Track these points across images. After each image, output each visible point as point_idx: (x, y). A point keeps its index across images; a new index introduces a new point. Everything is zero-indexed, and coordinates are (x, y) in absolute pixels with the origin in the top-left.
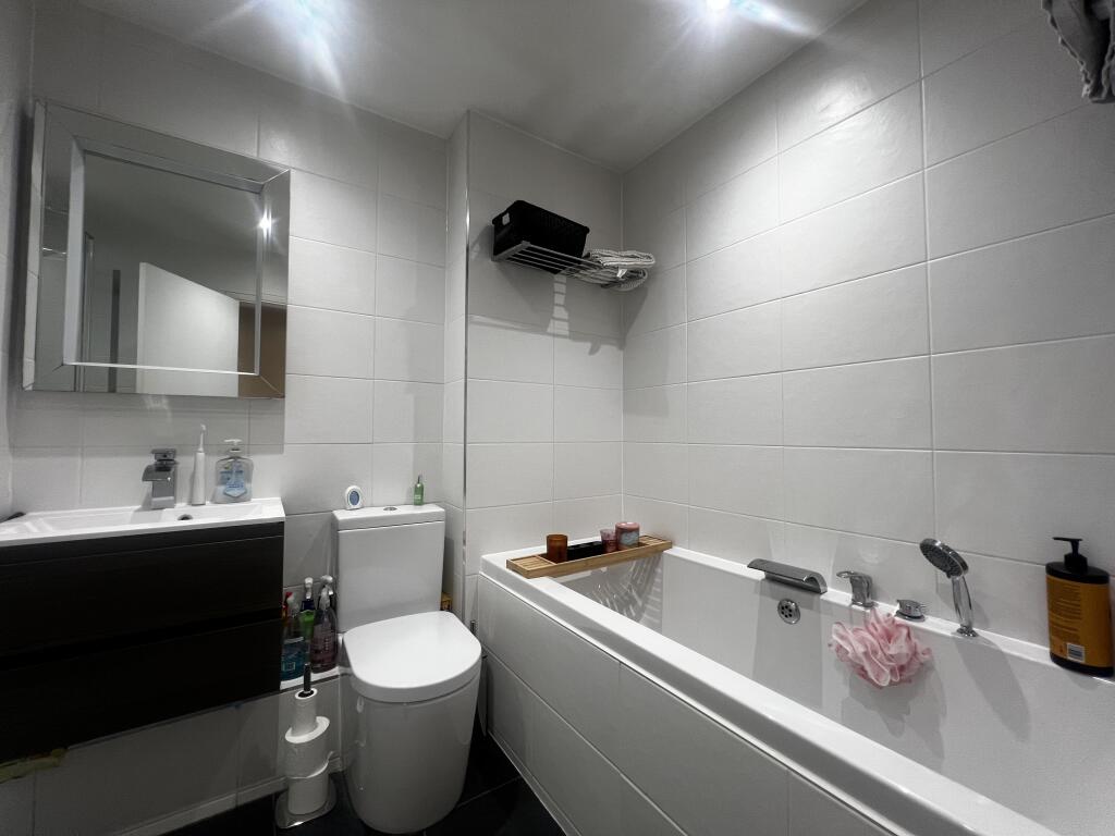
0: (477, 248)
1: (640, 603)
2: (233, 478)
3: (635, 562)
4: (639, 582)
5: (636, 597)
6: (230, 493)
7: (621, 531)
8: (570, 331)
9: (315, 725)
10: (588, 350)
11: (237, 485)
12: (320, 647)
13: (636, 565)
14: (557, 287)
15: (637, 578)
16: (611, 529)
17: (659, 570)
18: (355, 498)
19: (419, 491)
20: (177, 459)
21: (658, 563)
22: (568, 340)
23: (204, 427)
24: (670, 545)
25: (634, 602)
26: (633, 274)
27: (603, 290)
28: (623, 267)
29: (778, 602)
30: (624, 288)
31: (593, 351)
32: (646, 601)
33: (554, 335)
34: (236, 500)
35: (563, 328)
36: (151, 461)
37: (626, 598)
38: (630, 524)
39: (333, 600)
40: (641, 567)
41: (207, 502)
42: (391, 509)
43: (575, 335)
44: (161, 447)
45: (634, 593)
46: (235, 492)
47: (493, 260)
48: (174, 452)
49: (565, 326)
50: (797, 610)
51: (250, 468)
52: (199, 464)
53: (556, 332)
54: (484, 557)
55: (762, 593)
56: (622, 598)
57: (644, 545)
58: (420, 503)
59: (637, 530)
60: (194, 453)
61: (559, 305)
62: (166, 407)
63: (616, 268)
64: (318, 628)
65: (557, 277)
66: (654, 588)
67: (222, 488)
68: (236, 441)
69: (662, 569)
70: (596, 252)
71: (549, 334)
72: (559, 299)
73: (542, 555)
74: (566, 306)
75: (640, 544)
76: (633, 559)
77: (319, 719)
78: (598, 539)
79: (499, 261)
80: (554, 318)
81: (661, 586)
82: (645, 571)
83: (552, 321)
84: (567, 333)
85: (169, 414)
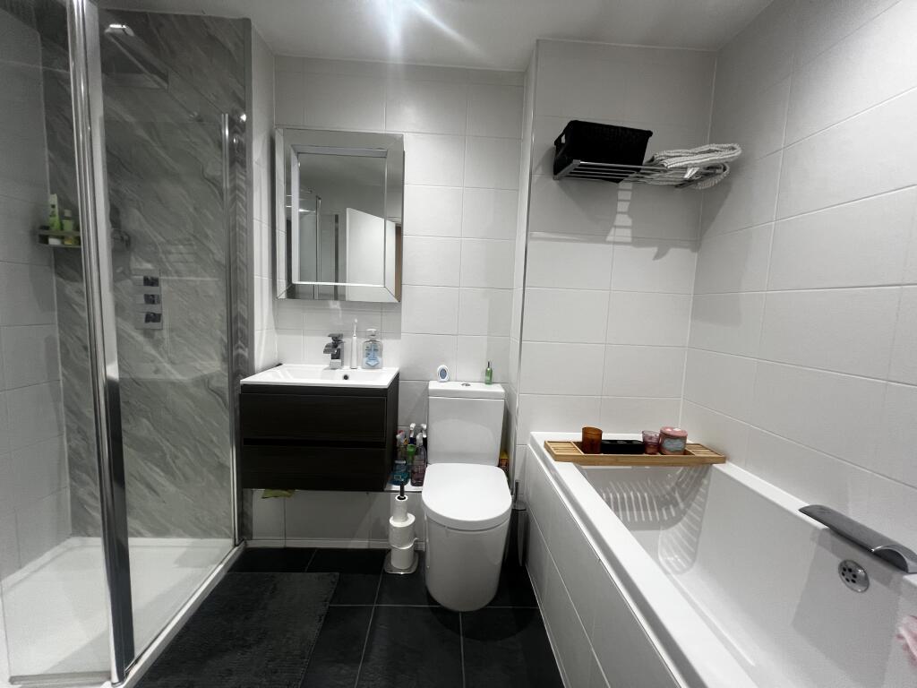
0: (540, 170)
1: (682, 506)
2: (372, 354)
3: (682, 468)
4: (683, 486)
5: (679, 500)
6: (370, 363)
7: (664, 436)
8: (633, 237)
9: (406, 519)
10: (653, 255)
11: (374, 359)
12: (416, 471)
13: (682, 471)
14: (621, 195)
15: (683, 482)
16: (655, 431)
17: (705, 482)
18: (443, 373)
19: (489, 373)
20: (343, 340)
21: (706, 472)
22: (629, 247)
23: (356, 321)
24: (723, 460)
25: (676, 505)
26: (709, 171)
27: (679, 190)
28: (694, 166)
29: (840, 561)
30: (701, 186)
31: (657, 256)
32: (689, 506)
33: (615, 243)
34: (373, 367)
35: (626, 234)
36: (330, 341)
37: (667, 497)
38: (677, 430)
39: (425, 440)
40: (688, 473)
41: (359, 367)
42: (467, 385)
43: (637, 241)
44: (336, 332)
45: (677, 495)
46: (372, 363)
47: (554, 179)
48: (341, 336)
49: (628, 232)
50: (866, 578)
51: (382, 346)
52: (353, 344)
53: (617, 239)
54: (532, 433)
55: (820, 543)
56: (664, 496)
57: (690, 454)
58: (489, 383)
59: (684, 438)
60: (351, 336)
61: (622, 213)
62: (339, 308)
63: (685, 168)
64: (416, 457)
65: (621, 185)
66: (698, 497)
67: (365, 359)
68: (373, 330)
69: (709, 480)
70: (659, 155)
71: (609, 243)
72: (623, 207)
73: (577, 443)
74: (629, 213)
75: (685, 452)
76: (680, 464)
77: (409, 515)
78: (639, 437)
79: (559, 179)
80: (615, 227)
81: (705, 497)
82: (692, 477)
83: (613, 229)
84: (629, 240)
85: (341, 312)
